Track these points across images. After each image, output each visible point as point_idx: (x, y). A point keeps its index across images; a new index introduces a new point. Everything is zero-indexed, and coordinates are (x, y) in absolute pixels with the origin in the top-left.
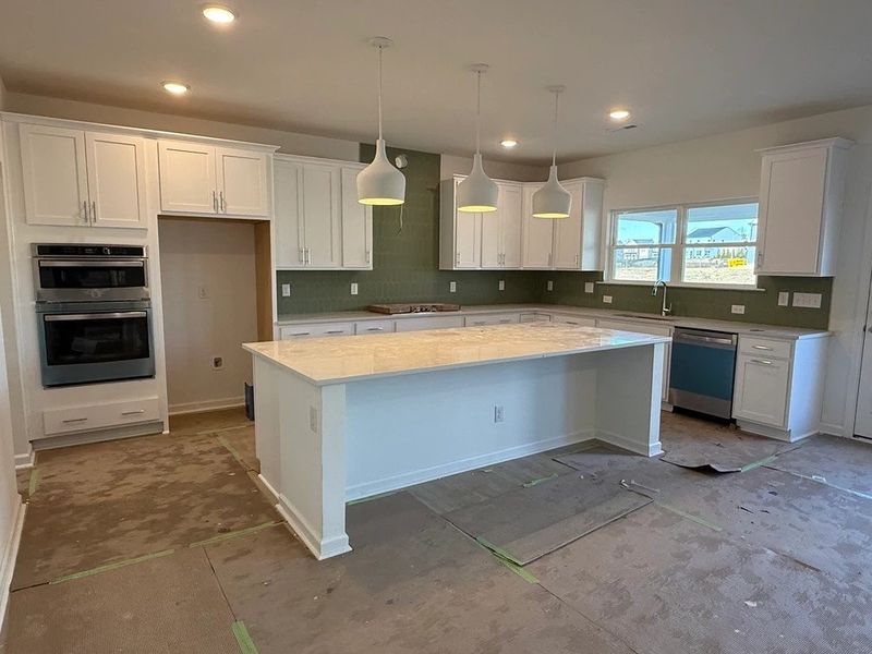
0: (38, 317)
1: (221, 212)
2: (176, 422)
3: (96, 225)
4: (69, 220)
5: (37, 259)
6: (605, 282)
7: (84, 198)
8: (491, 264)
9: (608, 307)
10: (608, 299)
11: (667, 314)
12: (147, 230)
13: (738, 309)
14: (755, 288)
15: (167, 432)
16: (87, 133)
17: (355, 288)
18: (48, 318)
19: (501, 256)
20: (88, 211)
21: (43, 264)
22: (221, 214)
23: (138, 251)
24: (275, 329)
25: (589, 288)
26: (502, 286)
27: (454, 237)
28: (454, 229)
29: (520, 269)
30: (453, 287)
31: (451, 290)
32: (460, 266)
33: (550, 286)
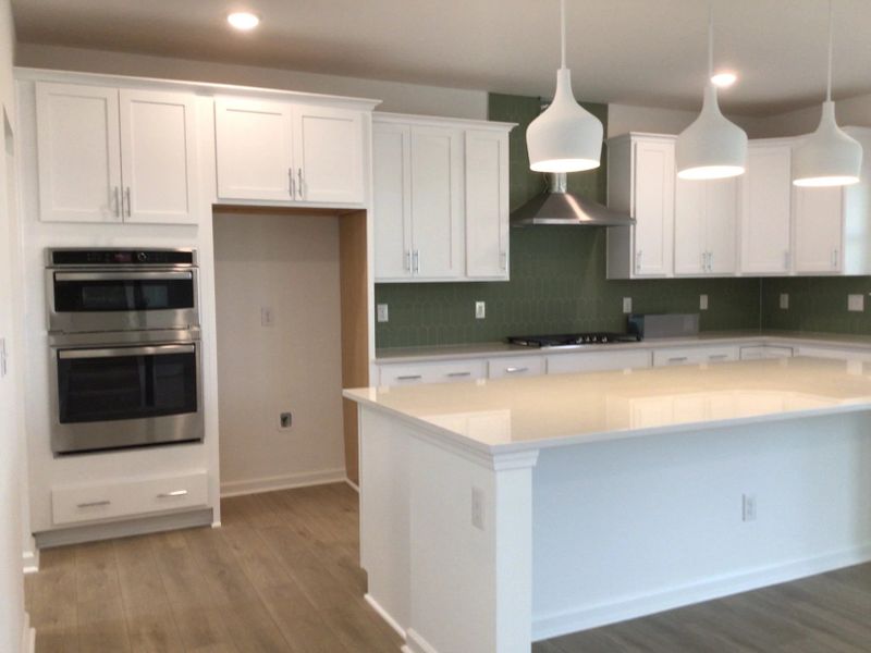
0: (49, 353)
1: (298, 198)
2: (231, 508)
3: (130, 220)
4: (93, 212)
5: (51, 271)
7: (115, 183)
8: (689, 267)
12: (196, 225)
15: (217, 524)
16: (122, 91)
17: (480, 308)
18: (64, 355)
19: (707, 256)
20: (120, 202)
21: (60, 277)
22: (299, 201)
23: (187, 257)
24: (373, 370)
25: (856, 303)
26: (704, 303)
27: (632, 227)
28: (632, 216)
29: (738, 275)
30: (627, 305)
31: (625, 311)
32: (641, 273)
33: (785, 300)
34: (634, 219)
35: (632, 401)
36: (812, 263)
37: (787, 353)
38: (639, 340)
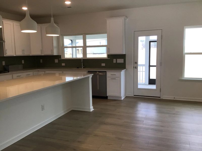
6: (62, 59)
8: (19, 53)
9: (63, 67)
10: (63, 64)
11: (83, 68)
13: (103, 65)
14: (107, 58)
25: (56, 61)
26: (23, 62)
27: (4, 43)
28: (3, 40)
29: (31, 55)
30: (4, 63)
31: (3, 65)
32: (7, 55)
33: (41, 61)
34: (4, 41)
35: (7, 88)
36: (47, 52)
37: (44, 73)
38: (9, 72)
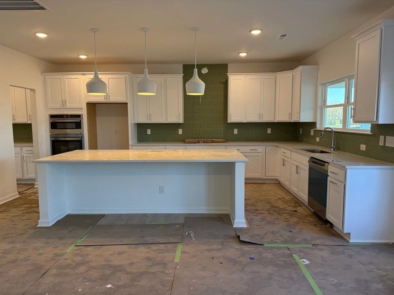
3: (66, 107)
4: (59, 106)
5: (50, 120)
6: (317, 129)
7: (63, 99)
9: (318, 144)
10: (318, 140)
11: (334, 149)
13: (363, 148)
14: (370, 133)
17: (180, 131)
18: (53, 139)
19: (260, 115)
20: (64, 103)
23: (79, 116)
25: (312, 132)
26: (269, 131)
29: (275, 121)
31: (235, 133)
33: (301, 131)
